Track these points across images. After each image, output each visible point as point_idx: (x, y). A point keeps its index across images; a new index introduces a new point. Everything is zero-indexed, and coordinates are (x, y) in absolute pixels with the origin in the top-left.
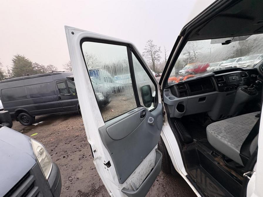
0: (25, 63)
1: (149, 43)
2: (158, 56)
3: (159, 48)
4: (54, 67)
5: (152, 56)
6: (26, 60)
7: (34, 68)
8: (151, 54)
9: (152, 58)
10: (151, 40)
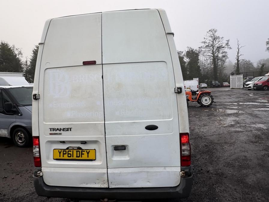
2: (224, 54)
8: (213, 50)
9: (214, 56)
10: (213, 30)
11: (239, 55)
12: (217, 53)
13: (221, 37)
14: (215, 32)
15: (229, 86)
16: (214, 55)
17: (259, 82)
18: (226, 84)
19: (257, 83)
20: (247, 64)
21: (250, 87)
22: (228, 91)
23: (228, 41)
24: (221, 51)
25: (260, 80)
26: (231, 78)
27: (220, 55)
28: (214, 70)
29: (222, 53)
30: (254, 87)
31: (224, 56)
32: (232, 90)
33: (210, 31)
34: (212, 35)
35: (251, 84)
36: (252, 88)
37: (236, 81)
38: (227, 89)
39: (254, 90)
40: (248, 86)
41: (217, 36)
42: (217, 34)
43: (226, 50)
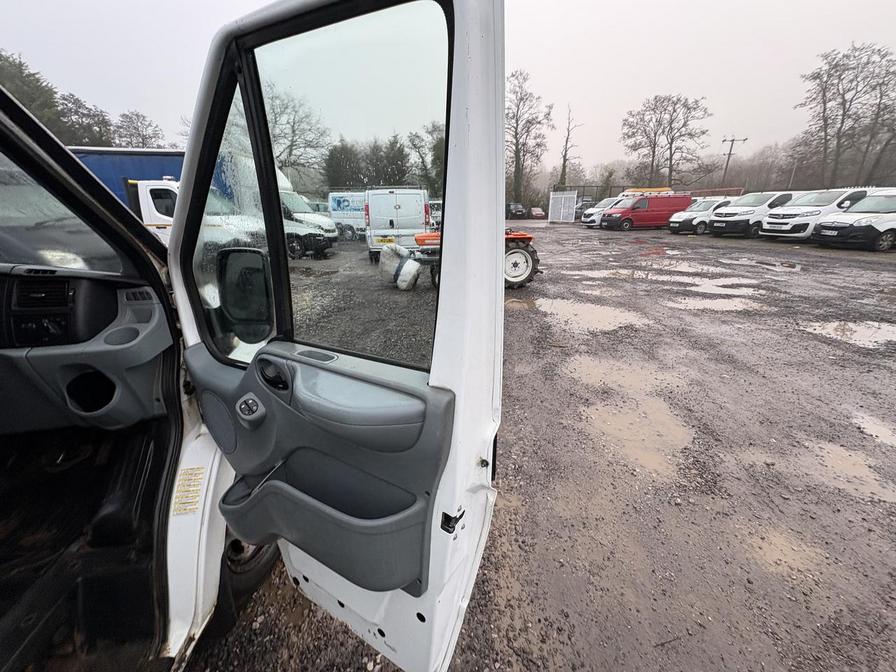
0: (26, 88)
1: (516, 82)
2: (539, 140)
3: (546, 110)
4: (150, 125)
5: (516, 137)
6: (30, 75)
7: (63, 113)
8: (516, 129)
9: (517, 145)
10: (521, 74)
11: (569, 145)
12: (525, 136)
13: (537, 96)
14: (525, 79)
15: (545, 217)
16: (517, 141)
17: (612, 211)
18: (537, 211)
19: (610, 212)
20: (574, 170)
21: (593, 221)
22: (546, 228)
23: (551, 107)
24: (533, 133)
25: (616, 204)
26: (551, 197)
27: (531, 143)
28: (515, 176)
29: (535, 138)
30: (602, 221)
31: (539, 145)
32: (552, 226)
33: (513, 76)
34: (518, 89)
35: (596, 213)
36: (598, 223)
37: (563, 206)
38: (542, 224)
39: (601, 227)
40: (589, 220)
41: (529, 91)
42: (528, 87)
43: (544, 130)
